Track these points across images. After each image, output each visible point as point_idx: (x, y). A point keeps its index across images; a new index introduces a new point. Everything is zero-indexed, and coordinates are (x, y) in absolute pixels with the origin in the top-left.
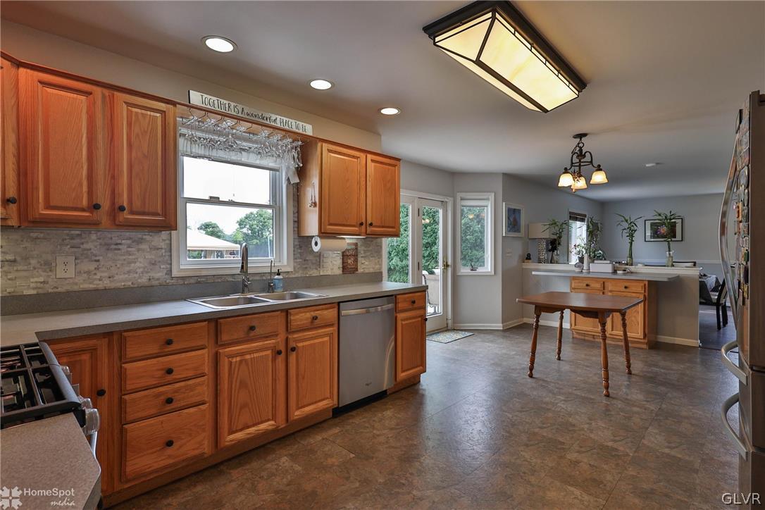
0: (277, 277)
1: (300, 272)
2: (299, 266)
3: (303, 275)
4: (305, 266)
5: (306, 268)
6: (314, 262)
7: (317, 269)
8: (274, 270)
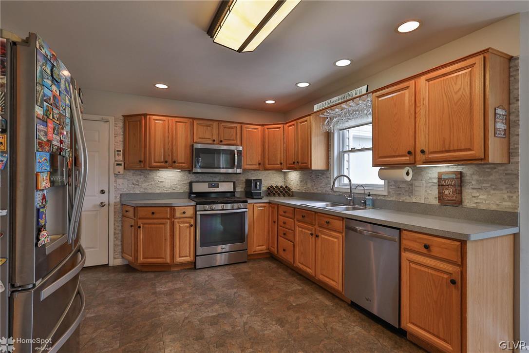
0: (368, 197)
1: (395, 197)
2: (393, 192)
3: (396, 200)
4: (398, 192)
5: (400, 194)
6: (407, 189)
7: (410, 196)
8: (366, 192)
